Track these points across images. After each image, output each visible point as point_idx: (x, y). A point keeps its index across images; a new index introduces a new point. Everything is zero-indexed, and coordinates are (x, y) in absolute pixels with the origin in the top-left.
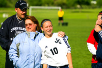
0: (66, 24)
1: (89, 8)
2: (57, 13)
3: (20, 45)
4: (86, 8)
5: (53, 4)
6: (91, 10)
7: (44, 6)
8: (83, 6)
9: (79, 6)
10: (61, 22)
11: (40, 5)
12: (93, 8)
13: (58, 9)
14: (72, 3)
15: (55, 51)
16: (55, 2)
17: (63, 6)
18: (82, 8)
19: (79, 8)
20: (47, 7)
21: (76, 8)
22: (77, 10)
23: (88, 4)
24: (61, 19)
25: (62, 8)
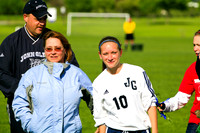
0: (140, 47)
1: (185, 16)
2: (122, 26)
3: (34, 89)
4: (178, 16)
5: (114, 8)
6: (189, 20)
7: (97, 11)
8: (173, 12)
9: (164, 12)
10: (130, 43)
11: (89, 10)
12: (193, 16)
13: (124, 18)
14: (152, 6)
15: (121, 102)
16: (119, 4)
17: (134, 12)
18: (170, 16)
19: (164, 16)
20: (101, 15)
21: (158, 16)
22: (161, 20)
23: (183, 7)
24: (130, 37)
25: (132, 16)
